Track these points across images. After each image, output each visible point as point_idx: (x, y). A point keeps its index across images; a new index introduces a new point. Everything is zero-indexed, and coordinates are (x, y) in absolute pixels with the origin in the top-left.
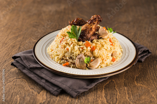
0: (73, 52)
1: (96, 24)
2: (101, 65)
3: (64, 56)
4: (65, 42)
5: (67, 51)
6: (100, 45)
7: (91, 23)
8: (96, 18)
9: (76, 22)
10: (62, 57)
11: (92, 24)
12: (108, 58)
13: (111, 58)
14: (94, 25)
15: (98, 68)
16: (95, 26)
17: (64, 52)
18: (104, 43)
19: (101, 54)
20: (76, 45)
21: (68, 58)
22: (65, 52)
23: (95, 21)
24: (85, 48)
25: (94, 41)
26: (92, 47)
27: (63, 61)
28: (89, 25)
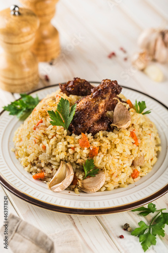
0: (53, 154)
1: (107, 99)
2: (107, 186)
3: (37, 159)
4: (43, 131)
5: (43, 151)
6: (109, 146)
7: (96, 97)
8: (107, 88)
9: (72, 87)
10: (34, 160)
11: (99, 98)
12: (123, 170)
13: (130, 171)
14: (103, 101)
15: (100, 191)
16: (106, 101)
17: (37, 152)
18: (118, 142)
19: (108, 165)
20: (61, 139)
21: (43, 165)
22: (40, 153)
23: (105, 94)
24: (78, 150)
25: (98, 134)
26: (91, 149)
27: (35, 168)
28: (92, 100)
